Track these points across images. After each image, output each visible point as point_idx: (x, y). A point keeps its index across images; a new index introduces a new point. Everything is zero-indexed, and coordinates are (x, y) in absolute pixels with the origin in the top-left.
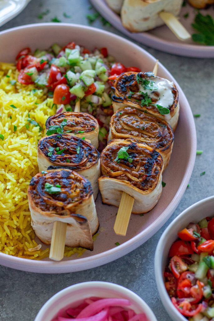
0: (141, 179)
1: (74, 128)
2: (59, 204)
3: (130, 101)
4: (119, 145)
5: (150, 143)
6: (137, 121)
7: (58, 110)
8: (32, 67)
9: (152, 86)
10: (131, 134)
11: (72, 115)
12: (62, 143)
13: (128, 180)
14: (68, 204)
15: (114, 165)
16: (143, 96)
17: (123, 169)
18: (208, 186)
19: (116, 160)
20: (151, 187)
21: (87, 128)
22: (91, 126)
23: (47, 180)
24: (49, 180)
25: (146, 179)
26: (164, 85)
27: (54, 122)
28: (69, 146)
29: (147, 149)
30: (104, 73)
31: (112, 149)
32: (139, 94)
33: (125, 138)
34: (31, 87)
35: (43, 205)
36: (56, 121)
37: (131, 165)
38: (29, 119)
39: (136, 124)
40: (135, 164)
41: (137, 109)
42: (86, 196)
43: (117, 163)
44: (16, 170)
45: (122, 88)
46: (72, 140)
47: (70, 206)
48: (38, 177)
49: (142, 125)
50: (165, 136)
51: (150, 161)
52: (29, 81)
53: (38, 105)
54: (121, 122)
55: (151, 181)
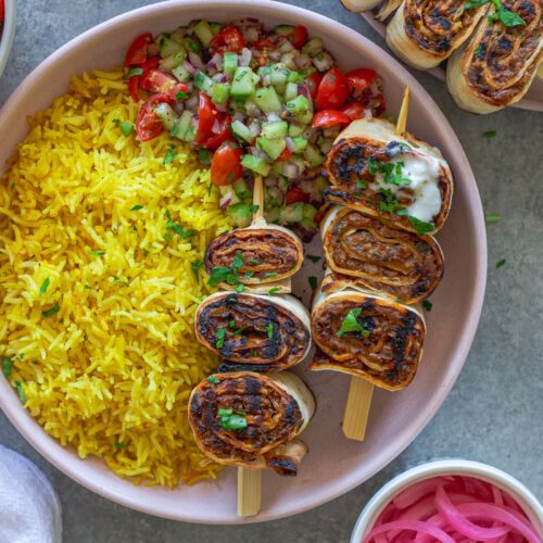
0: (385, 368)
1: (257, 268)
2: (247, 447)
3: (358, 200)
4: (344, 302)
5: (399, 287)
6: (373, 244)
7: (223, 201)
8: (161, 101)
9: (399, 172)
10: (364, 271)
11: (251, 236)
12: (240, 313)
13: (362, 369)
14: (263, 446)
15: (337, 343)
16: (383, 196)
17: (354, 350)
18: (510, 288)
19: (339, 334)
20: (405, 379)
21: (282, 266)
22: (288, 261)
23: (220, 399)
24: (225, 398)
25: (395, 368)
26: (422, 174)
27: (219, 257)
28: (252, 320)
29: (394, 309)
30: (305, 112)
31: (330, 313)
32: (374, 187)
33: (353, 279)
34: (163, 141)
35: (218, 448)
36: (223, 253)
37: (368, 342)
38: (171, 224)
39: (371, 251)
40: (374, 339)
41: (373, 219)
42: (292, 430)
43: (342, 339)
44: (159, 343)
45: (342, 174)
46: (258, 307)
47: (265, 449)
48: (204, 388)
49: (384, 254)
50: (428, 272)
51: (402, 333)
52: (157, 128)
53: (182, 186)
54: (344, 245)
55: (405, 371)
